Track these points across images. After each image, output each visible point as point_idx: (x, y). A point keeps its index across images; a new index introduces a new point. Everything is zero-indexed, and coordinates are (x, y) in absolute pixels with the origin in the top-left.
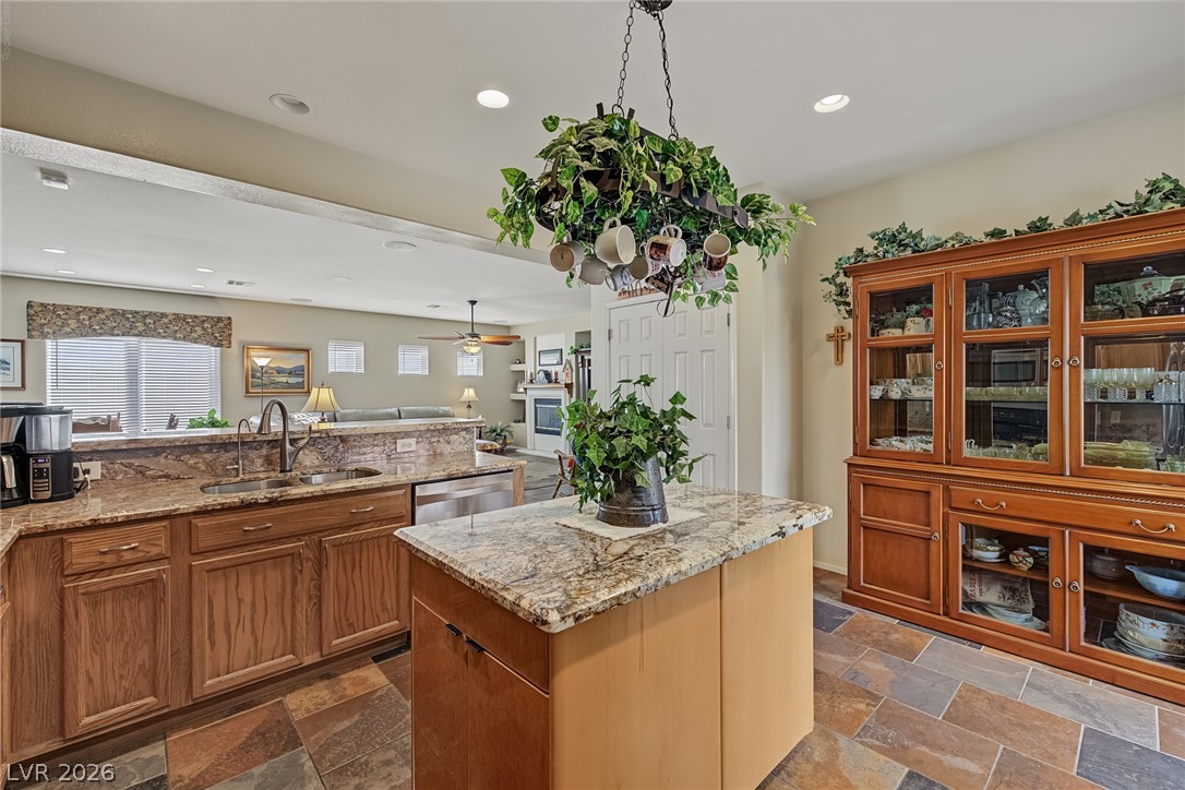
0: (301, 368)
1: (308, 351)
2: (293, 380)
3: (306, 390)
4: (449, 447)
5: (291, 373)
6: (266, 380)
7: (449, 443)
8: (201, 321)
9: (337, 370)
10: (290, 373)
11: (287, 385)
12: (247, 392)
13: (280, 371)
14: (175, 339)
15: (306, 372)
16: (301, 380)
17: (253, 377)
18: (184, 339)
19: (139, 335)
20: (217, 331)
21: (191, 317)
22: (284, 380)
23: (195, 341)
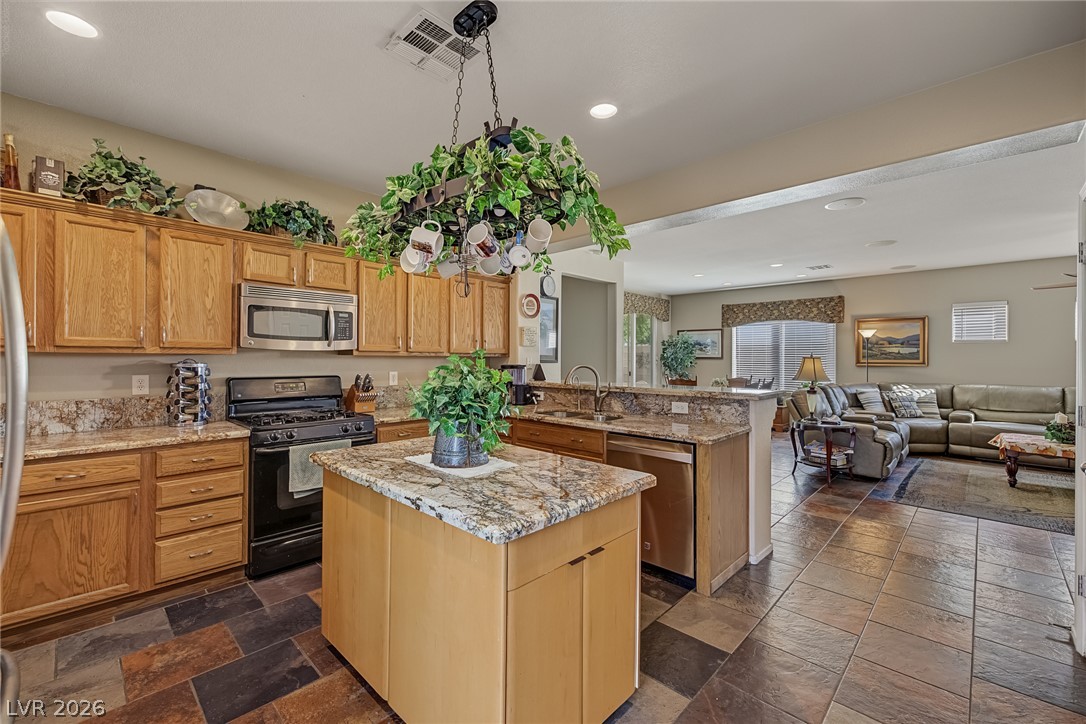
0: (916, 338)
1: (923, 319)
2: (905, 350)
3: (921, 360)
4: (719, 417)
5: (904, 343)
6: (875, 351)
7: (720, 412)
8: (815, 302)
9: (965, 339)
10: (902, 344)
11: (900, 356)
12: (858, 362)
13: (891, 342)
14: (798, 319)
15: (921, 342)
16: (915, 350)
17: (864, 348)
18: (804, 319)
19: (776, 319)
20: (831, 308)
21: (810, 300)
22: (896, 350)
23: (812, 320)
